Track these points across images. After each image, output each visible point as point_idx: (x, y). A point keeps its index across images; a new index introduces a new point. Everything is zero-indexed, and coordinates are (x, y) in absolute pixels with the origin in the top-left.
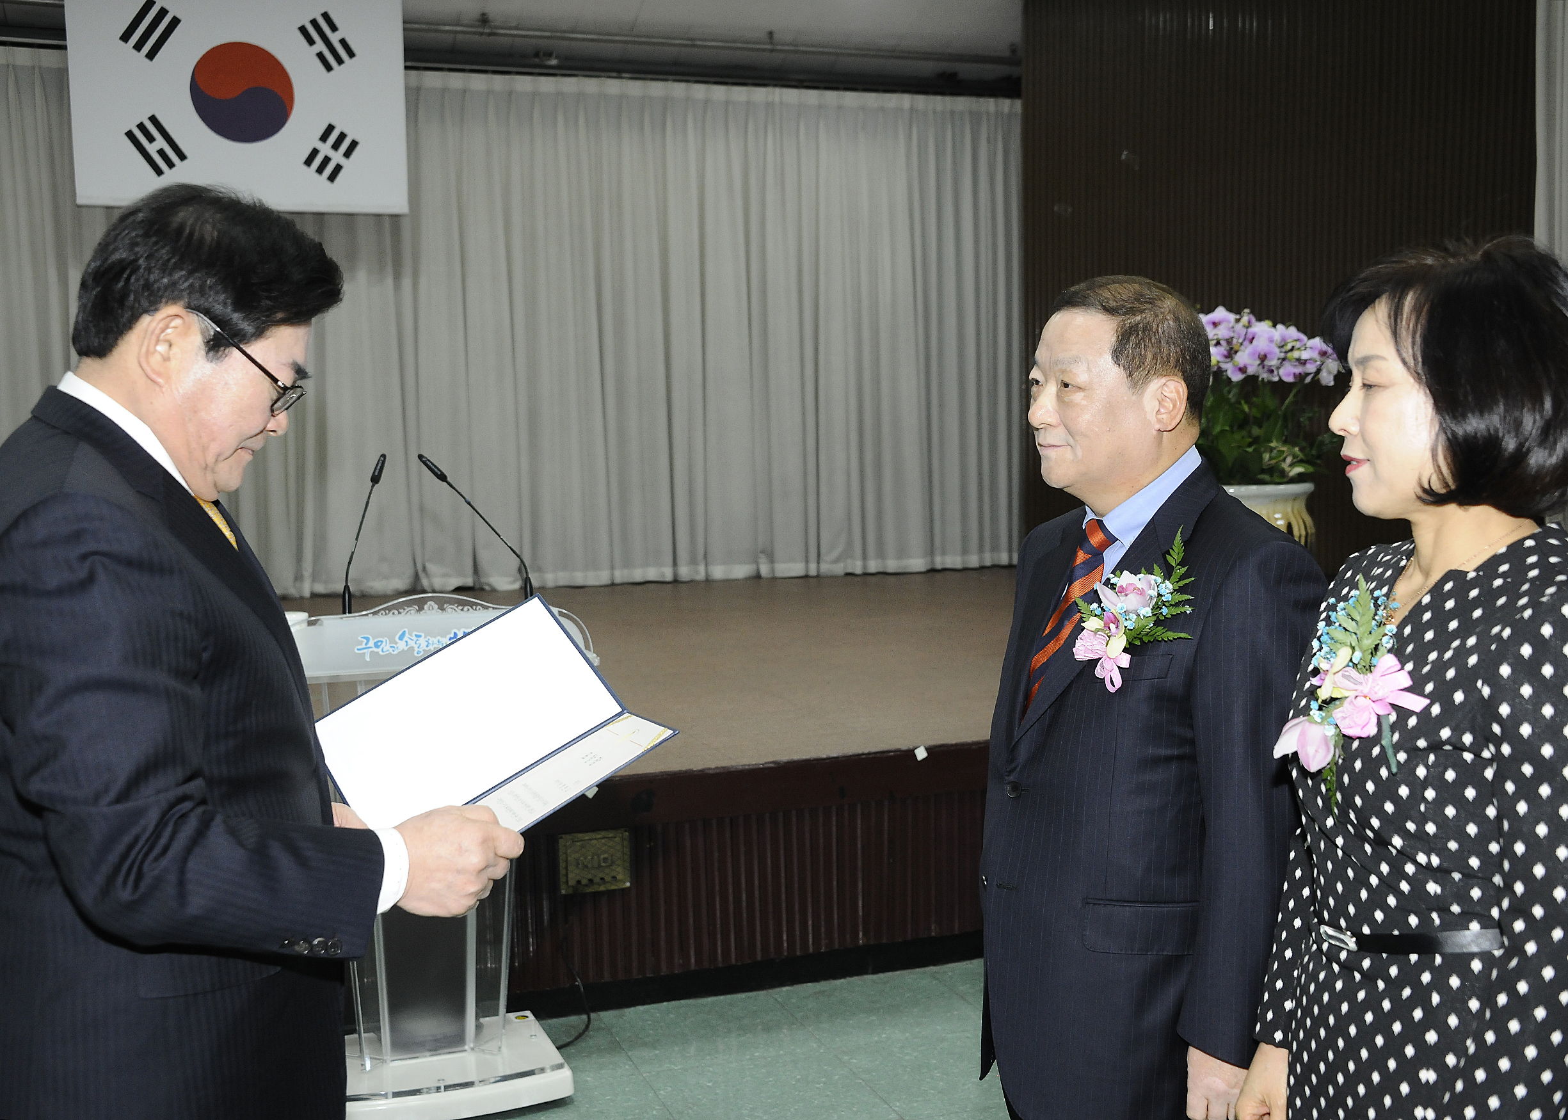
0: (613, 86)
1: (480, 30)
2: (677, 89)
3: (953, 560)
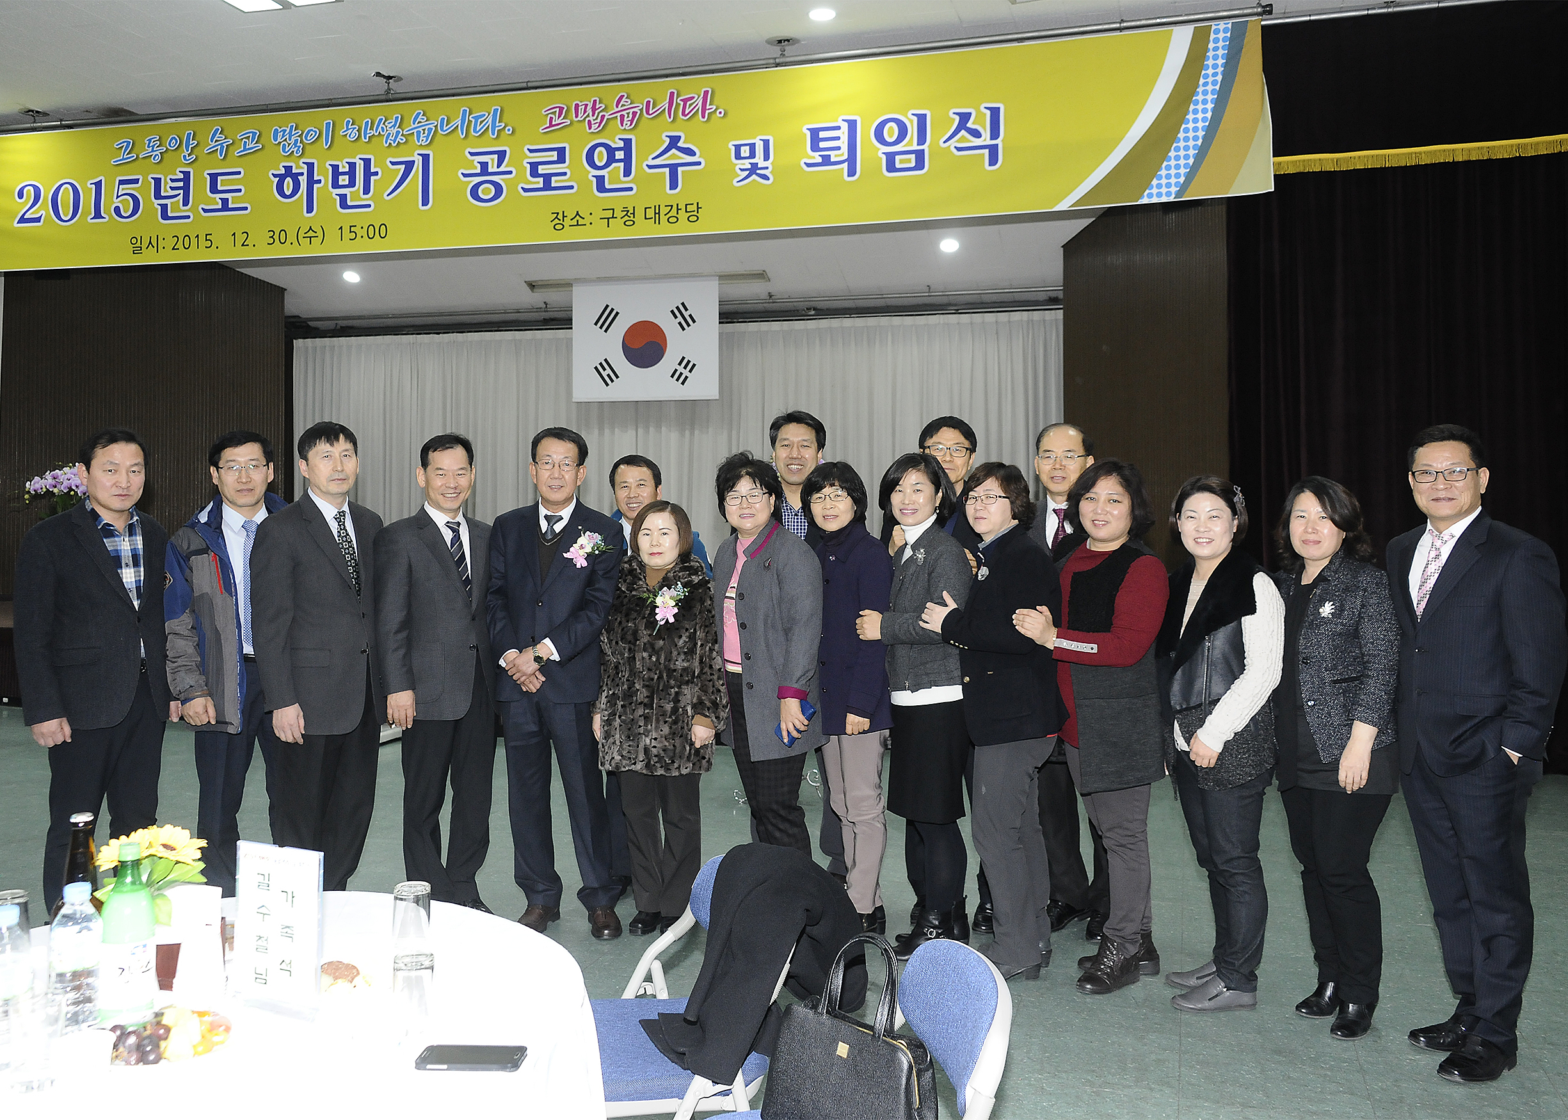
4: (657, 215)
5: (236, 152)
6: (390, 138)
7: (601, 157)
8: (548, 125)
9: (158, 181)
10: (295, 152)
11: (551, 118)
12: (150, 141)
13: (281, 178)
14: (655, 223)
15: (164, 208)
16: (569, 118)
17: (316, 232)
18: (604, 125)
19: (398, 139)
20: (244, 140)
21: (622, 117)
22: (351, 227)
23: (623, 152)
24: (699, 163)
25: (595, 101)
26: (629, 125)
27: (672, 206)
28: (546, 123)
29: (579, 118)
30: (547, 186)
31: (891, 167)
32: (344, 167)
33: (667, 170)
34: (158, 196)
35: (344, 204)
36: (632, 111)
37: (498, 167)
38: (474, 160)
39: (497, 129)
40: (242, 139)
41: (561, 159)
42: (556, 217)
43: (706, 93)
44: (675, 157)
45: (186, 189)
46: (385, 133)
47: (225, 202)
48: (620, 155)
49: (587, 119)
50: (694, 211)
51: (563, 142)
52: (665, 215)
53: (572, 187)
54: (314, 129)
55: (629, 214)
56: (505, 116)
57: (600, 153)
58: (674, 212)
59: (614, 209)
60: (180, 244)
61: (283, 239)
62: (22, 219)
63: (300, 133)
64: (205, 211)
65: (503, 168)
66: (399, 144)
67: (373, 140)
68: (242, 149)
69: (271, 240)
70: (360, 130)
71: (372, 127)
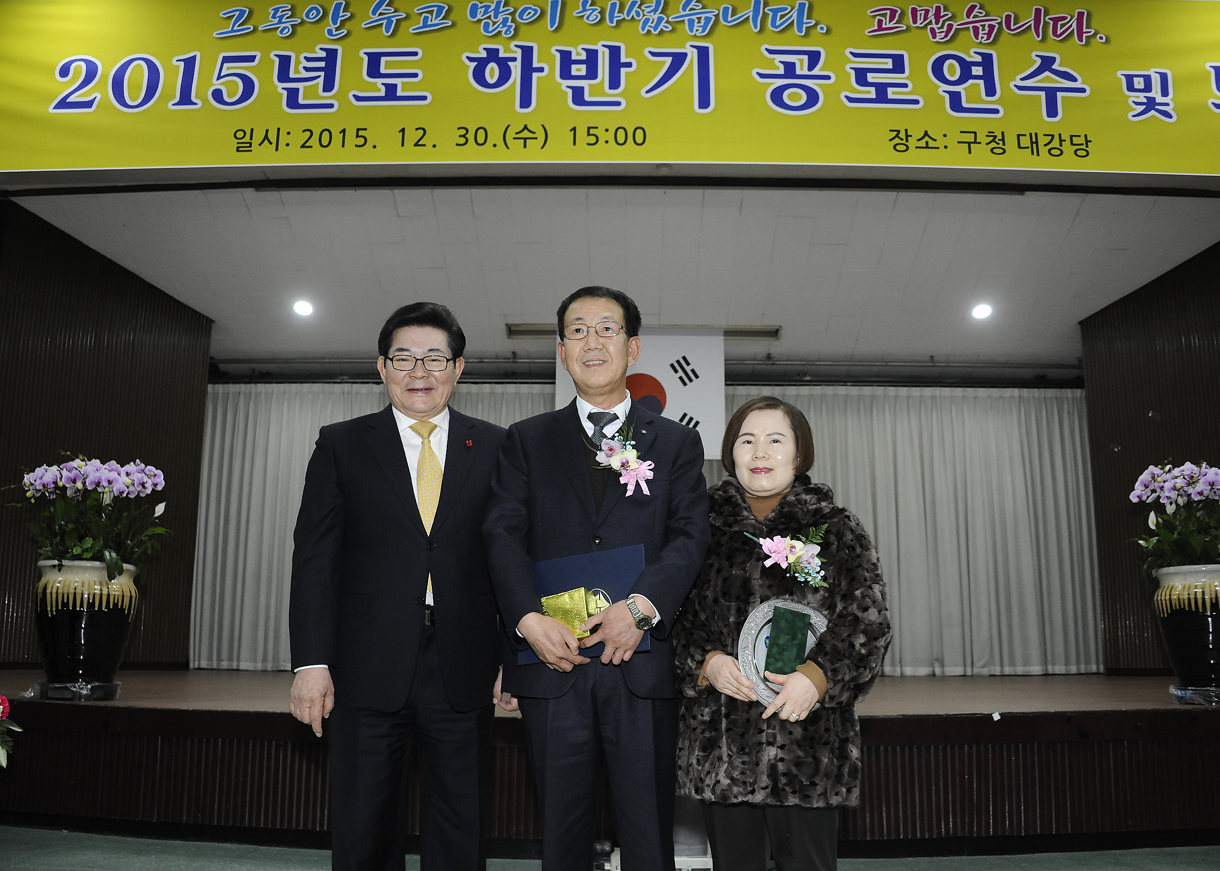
0: (842, 390)
1: (767, 362)
2: (879, 390)
3: (1060, 669)
4: (1034, 145)
5: (410, 28)
6: (649, 24)
7: (952, 70)
8: (876, 28)
9: (284, 60)
10: (503, 33)
11: (880, 22)
12: (276, 10)
13: (481, 64)
14: (1033, 154)
15: (293, 93)
16: (905, 21)
17: (535, 133)
18: (952, 36)
19: (661, 27)
20: (425, 14)
21: (976, 30)
22: (589, 128)
23: (980, 69)
24: (1083, 90)
25: (938, 8)
26: (985, 38)
27: (1053, 136)
28: (874, 27)
29: (918, 25)
30: (882, 98)
32: (578, 54)
33: (1043, 94)
34: (283, 76)
35: (579, 99)
36: (987, 23)
37: (811, 68)
38: (774, 59)
39: (805, 26)
40: (421, 13)
41: (899, 68)
42: (897, 136)
43: (1081, 14)
44: (1049, 80)
45: (330, 70)
46: (642, 18)
47: (391, 88)
48: (977, 71)
49: (929, 27)
50: (1083, 144)
51: (900, 49)
52: (1045, 145)
53: (915, 102)
54: (533, 7)
55: (997, 143)
56: (816, 14)
57: (951, 66)
58: (1056, 143)
59: (975, 133)
60: (314, 141)
61: (481, 139)
62: (63, 104)
63: (512, 10)
64: (358, 98)
65: (815, 72)
66: (662, 31)
67: (624, 25)
68: (421, 25)
69: (463, 140)
70: (602, 12)
71: (621, 11)
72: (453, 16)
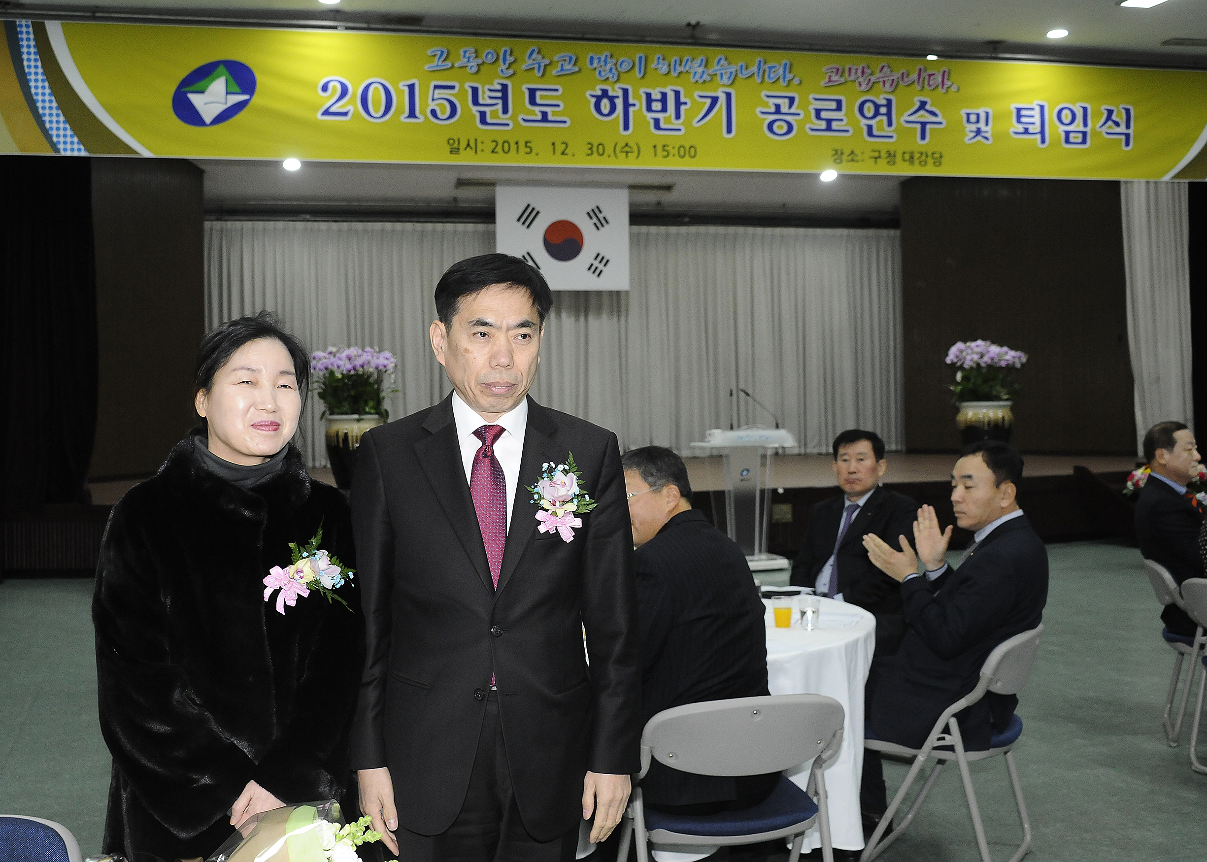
4: (912, 159)
5: (554, 71)
6: (697, 75)
7: (869, 110)
8: (827, 80)
9: (475, 91)
10: (610, 79)
11: (830, 76)
12: (465, 52)
13: (599, 99)
14: (910, 164)
15: (483, 115)
16: (844, 76)
17: (632, 148)
18: (871, 86)
19: (704, 77)
20: (561, 62)
21: (884, 82)
22: (664, 146)
23: (885, 109)
24: (941, 123)
25: (863, 68)
26: (889, 88)
29: (851, 79)
30: (829, 128)
31: (1067, 141)
32: (656, 95)
34: (476, 102)
35: (657, 125)
36: (890, 78)
37: (789, 109)
38: (770, 102)
39: (787, 79)
40: (558, 62)
41: (839, 108)
42: (837, 153)
43: (944, 72)
44: (923, 116)
45: (505, 99)
46: (692, 71)
47: (545, 115)
48: (883, 110)
49: (858, 80)
50: (937, 157)
51: (840, 95)
52: (918, 159)
53: (847, 131)
54: (628, 61)
55: (891, 156)
56: (793, 70)
57: (869, 109)
58: (923, 157)
59: (879, 152)
60: (499, 149)
61: (601, 151)
62: (327, 112)
63: (614, 61)
64: (525, 120)
65: (793, 110)
66: (704, 81)
67: (682, 75)
68: (559, 69)
69: (590, 152)
70: (669, 65)
71: (680, 65)
72: (579, 63)
